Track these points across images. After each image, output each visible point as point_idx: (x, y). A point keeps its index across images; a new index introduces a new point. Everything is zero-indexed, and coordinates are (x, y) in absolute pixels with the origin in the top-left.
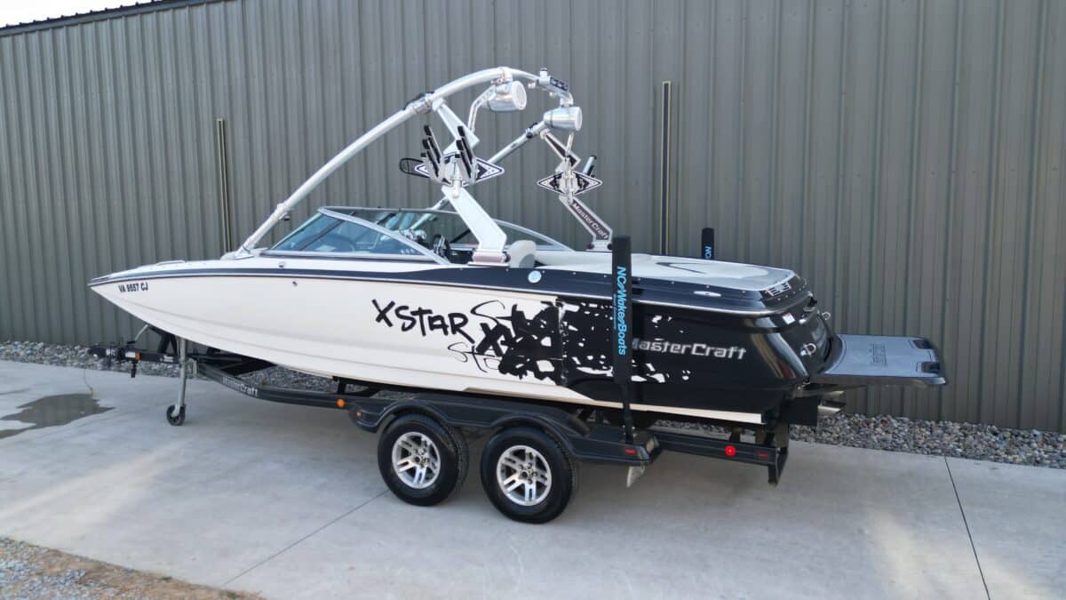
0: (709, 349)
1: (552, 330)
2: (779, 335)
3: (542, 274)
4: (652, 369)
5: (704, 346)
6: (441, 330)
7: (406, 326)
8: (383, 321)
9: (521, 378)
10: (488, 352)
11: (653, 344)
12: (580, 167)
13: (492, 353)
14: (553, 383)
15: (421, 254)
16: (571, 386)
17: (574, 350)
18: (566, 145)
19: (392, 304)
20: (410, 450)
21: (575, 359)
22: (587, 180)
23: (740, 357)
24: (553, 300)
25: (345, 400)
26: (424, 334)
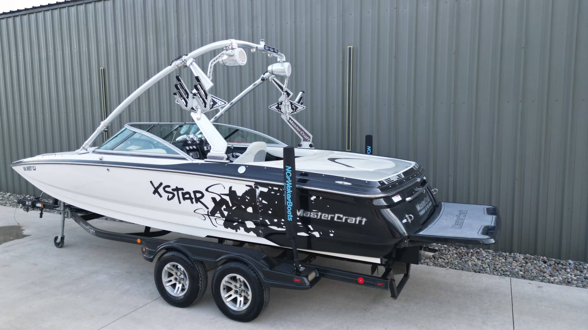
0: (344, 218)
1: (252, 203)
2: (388, 210)
3: (246, 168)
4: (312, 229)
5: (341, 216)
6: (189, 201)
7: (170, 197)
8: (157, 194)
9: (236, 231)
10: (217, 215)
11: (312, 213)
12: (293, 98)
13: (219, 215)
14: (255, 235)
15: (177, 154)
16: (267, 237)
17: (265, 215)
18: (283, 83)
19: (161, 184)
20: (173, 273)
21: (267, 221)
22: (296, 105)
23: (363, 223)
24: (252, 184)
25: (141, 239)
26: (180, 203)
